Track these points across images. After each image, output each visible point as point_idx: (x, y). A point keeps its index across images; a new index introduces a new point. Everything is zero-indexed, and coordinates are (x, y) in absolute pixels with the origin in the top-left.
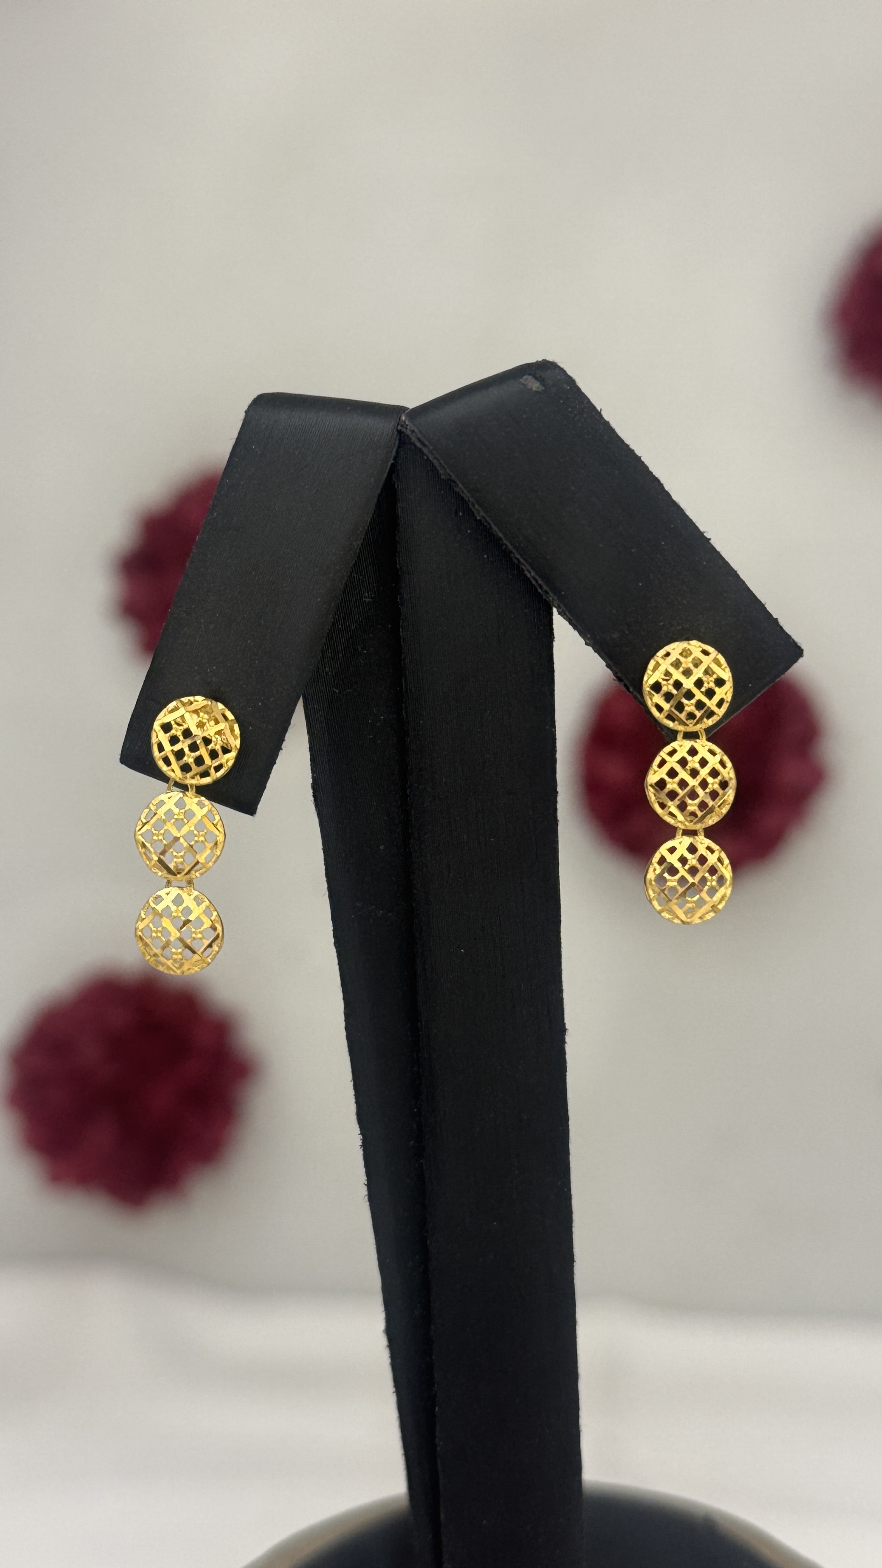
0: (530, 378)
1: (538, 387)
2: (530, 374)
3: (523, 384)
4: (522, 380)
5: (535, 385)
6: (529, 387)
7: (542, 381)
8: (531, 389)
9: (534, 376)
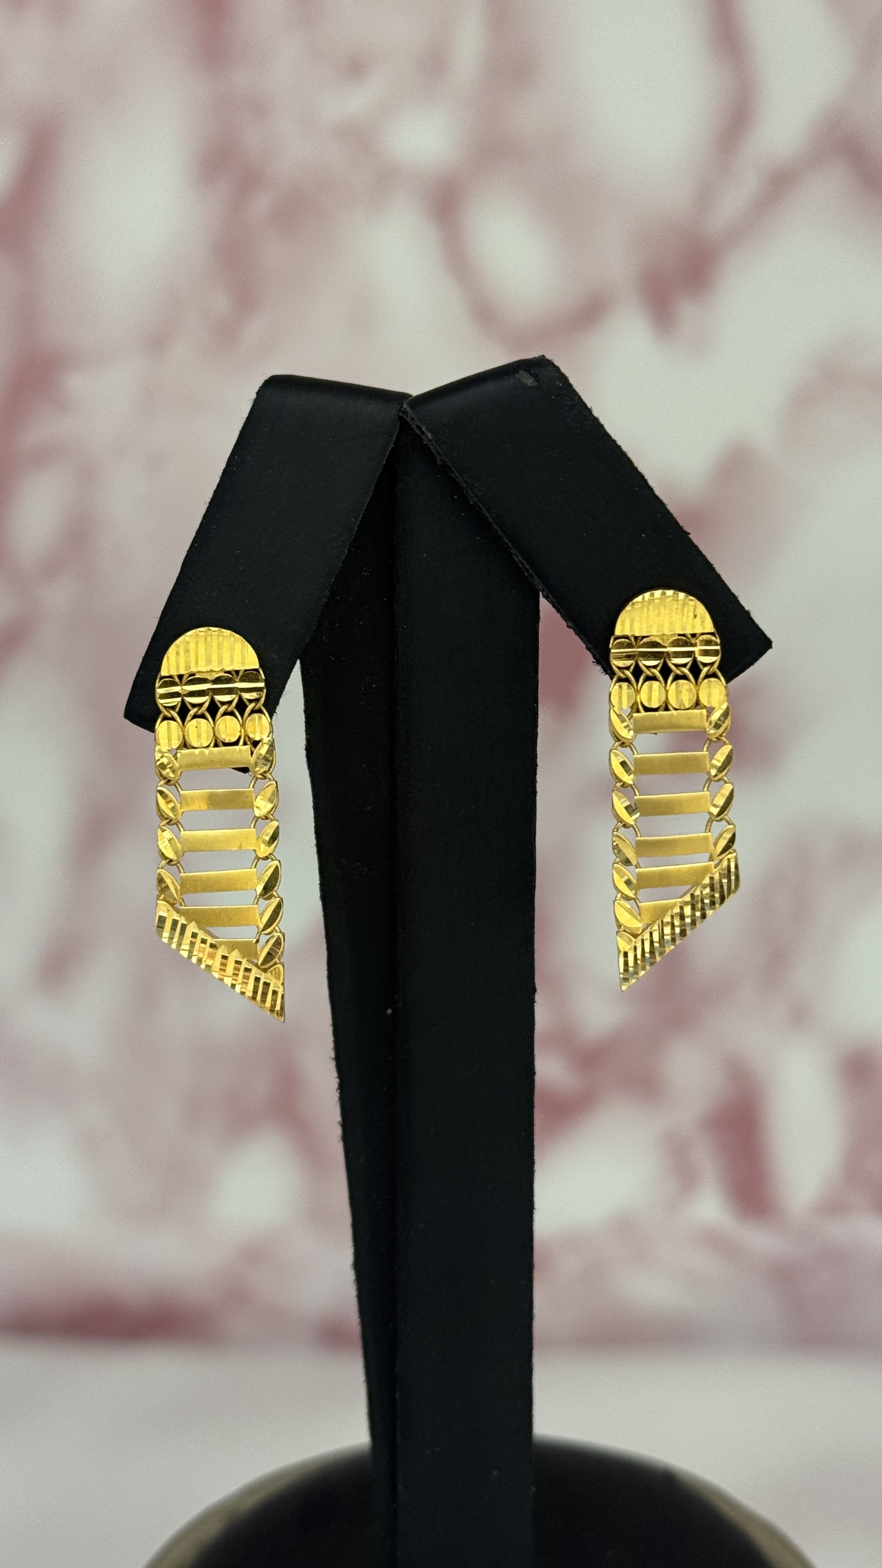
0: (523, 372)
1: (532, 383)
2: (525, 370)
3: (519, 379)
4: (518, 374)
5: (529, 381)
6: (524, 383)
7: (536, 377)
8: (526, 384)
9: (529, 372)
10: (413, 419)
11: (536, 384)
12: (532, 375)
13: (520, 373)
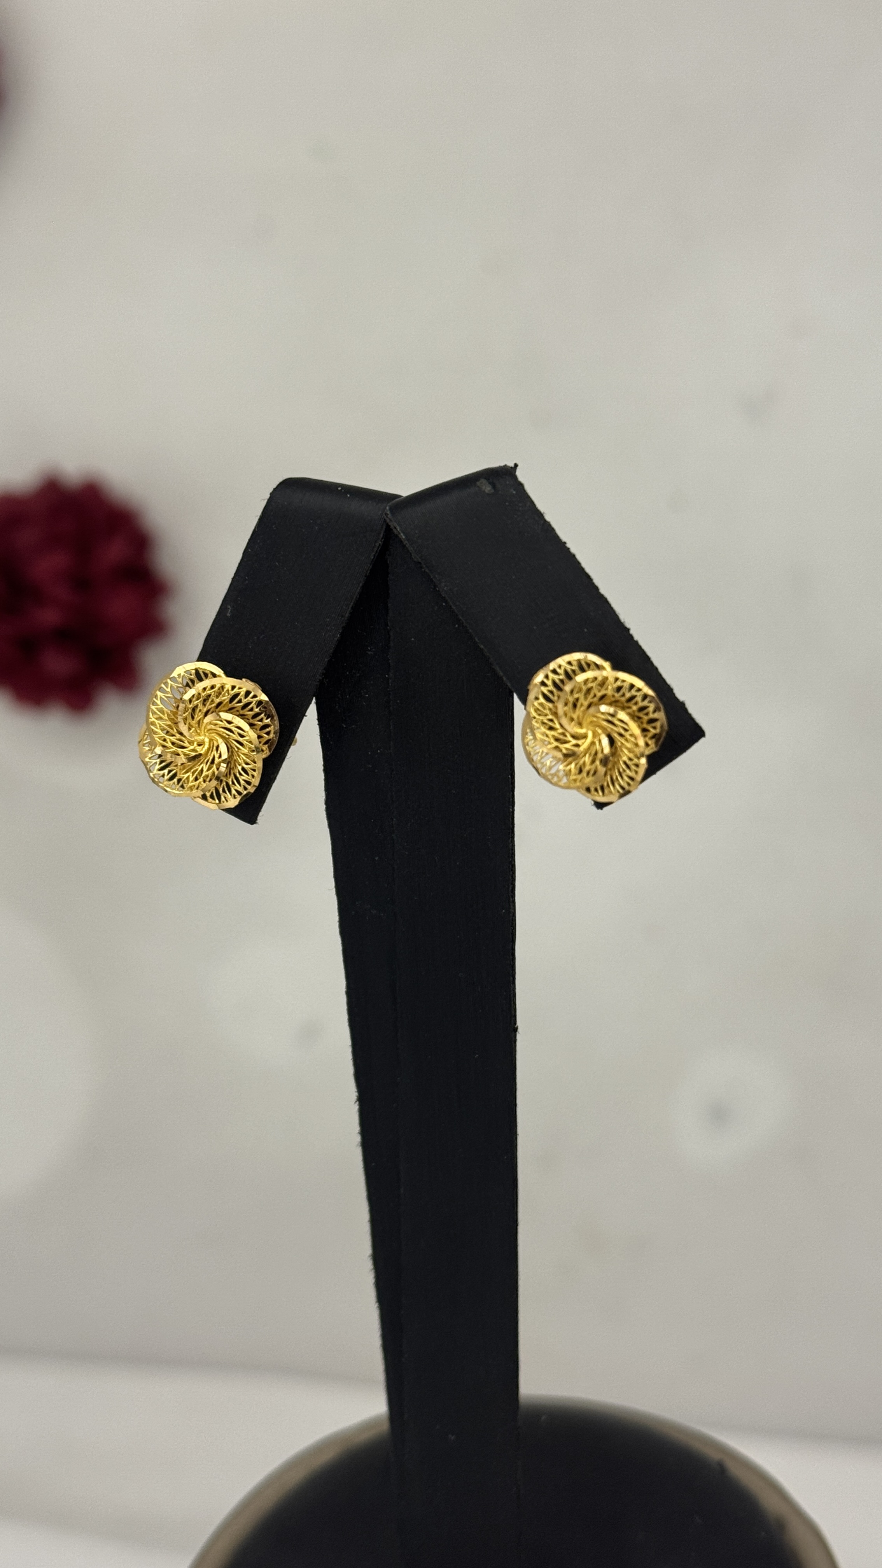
0: (483, 481)
1: (490, 490)
2: (485, 478)
3: (478, 487)
4: (478, 483)
5: (488, 489)
6: (483, 490)
7: (494, 486)
8: (484, 491)
9: (488, 479)
10: (391, 520)
11: (493, 491)
12: (490, 483)
13: (480, 481)
